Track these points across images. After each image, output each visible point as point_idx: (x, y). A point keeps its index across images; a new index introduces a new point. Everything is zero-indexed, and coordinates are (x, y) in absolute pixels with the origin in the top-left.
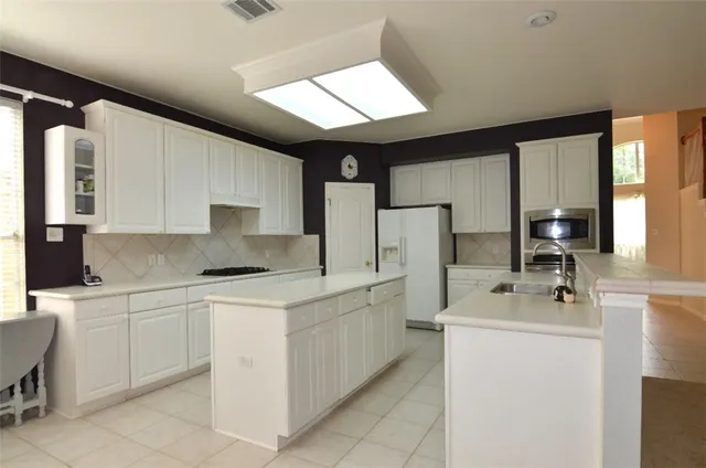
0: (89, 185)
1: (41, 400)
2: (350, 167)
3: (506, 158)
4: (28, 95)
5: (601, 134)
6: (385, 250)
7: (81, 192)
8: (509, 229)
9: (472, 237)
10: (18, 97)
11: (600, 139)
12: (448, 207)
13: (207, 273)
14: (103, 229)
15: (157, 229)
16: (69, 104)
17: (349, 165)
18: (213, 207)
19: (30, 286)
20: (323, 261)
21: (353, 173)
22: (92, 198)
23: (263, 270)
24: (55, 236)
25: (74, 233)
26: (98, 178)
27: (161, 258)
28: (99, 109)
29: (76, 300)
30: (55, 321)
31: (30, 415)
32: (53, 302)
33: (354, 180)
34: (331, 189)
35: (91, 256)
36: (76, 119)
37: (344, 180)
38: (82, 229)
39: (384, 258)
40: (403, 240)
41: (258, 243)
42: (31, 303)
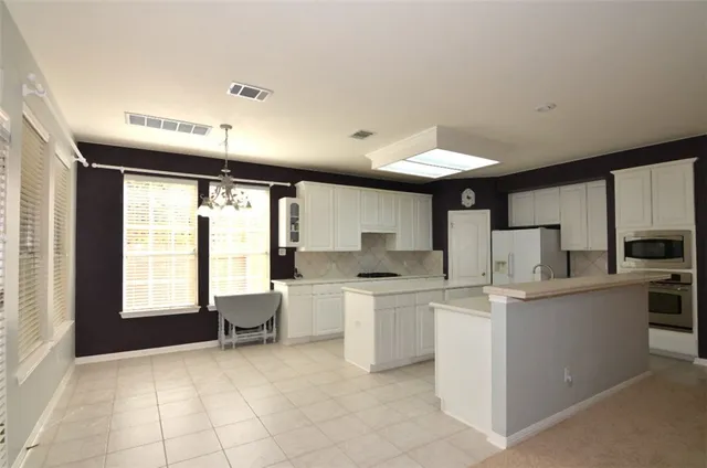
0: (296, 226)
1: (274, 334)
2: (468, 198)
3: (602, 184)
4: (272, 184)
5: (695, 159)
6: (499, 263)
7: (293, 230)
8: (606, 248)
9: (584, 254)
10: (268, 185)
11: (695, 164)
12: (557, 227)
13: (360, 275)
14: (303, 249)
15: (330, 249)
16: (289, 184)
17: (468, 196)
18: (363, 234)
19: (272, 278)
20: (446, 270)
21: (472, 202)
22: (297, 233)
23: (395, 275)
24: (282, 253)
25: (291, 251)
26: (300, 222)
27: (334, 265)
28: (302, 185)
29: (289, 286)
30: (281, 295)
31: (269, 341)
32: (281, 286)
33: (473, 208)
34: (453, 216)
35: (299, 264)
36: (292, 193)
37: (464, 208)
38: (295, 249)
39: (497, 270)
40: (511, 256)
41: (399, 256)
42: (272, 286)
